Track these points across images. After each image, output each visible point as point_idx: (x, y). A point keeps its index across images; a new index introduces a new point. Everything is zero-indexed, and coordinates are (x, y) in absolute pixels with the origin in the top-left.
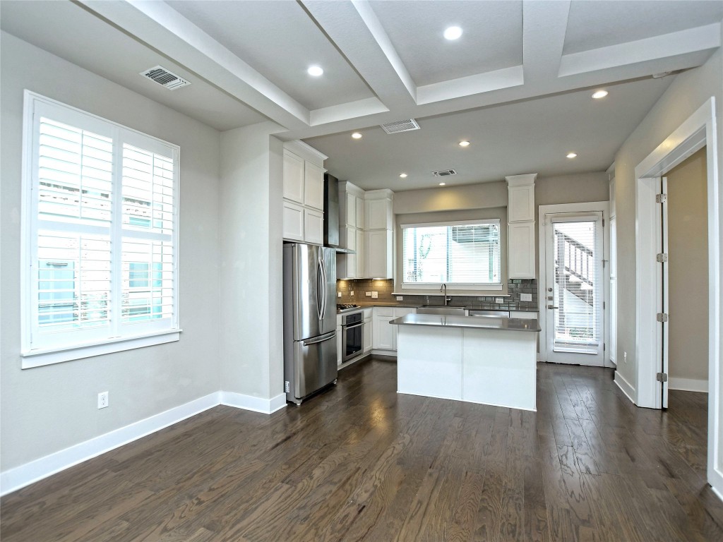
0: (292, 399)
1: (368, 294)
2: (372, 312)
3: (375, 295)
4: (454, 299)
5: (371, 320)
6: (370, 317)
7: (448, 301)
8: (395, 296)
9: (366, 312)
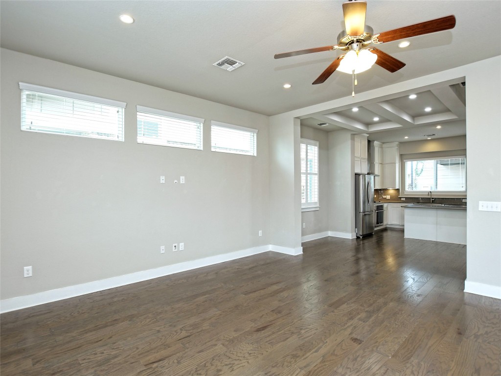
0: (358, 236)
1: (384, 197)
2: (387, 206)
3: (388, 197)
4: (437, 199)
5: (387, 209)
6: (387, 208)
7: (432, 201)
8: (401, 198)
9: (385, 205)
